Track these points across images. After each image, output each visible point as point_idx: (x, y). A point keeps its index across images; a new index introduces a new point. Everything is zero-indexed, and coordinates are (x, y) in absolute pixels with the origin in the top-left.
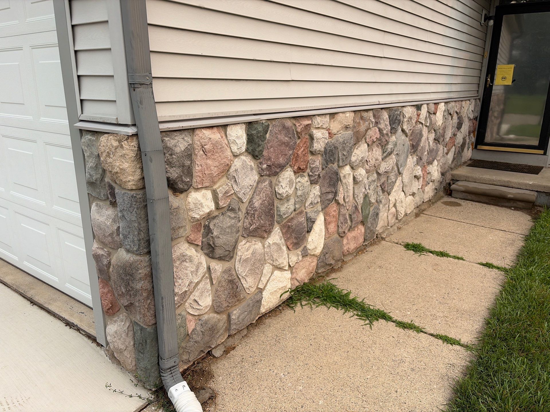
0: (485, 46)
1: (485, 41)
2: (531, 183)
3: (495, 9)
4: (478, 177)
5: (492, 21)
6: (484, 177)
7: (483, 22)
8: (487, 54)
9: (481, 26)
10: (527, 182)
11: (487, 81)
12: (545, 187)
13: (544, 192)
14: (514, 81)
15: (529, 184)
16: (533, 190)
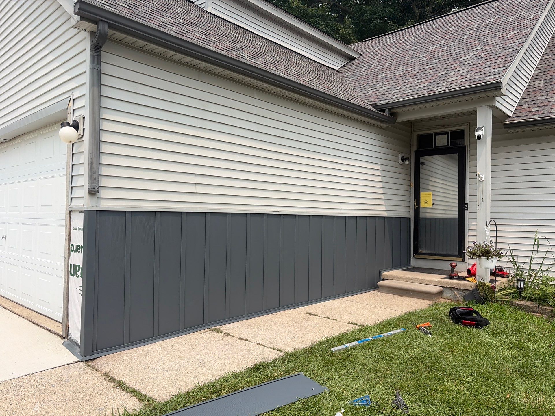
0: (411, 179)
1: (410, 176)
2: (437, 280)
3: (414, 153)
4: (401, 277)
5: (407, 161)
6: (405, 276)
7: (400, 161)
8: (413, 185)
9: (400, 165)
10: (435, 279)
11: (414, 204)
12: (447, 283)
13: (446, 287)
14: (433, 204)
15: (435, 281)
16: (439, 286)
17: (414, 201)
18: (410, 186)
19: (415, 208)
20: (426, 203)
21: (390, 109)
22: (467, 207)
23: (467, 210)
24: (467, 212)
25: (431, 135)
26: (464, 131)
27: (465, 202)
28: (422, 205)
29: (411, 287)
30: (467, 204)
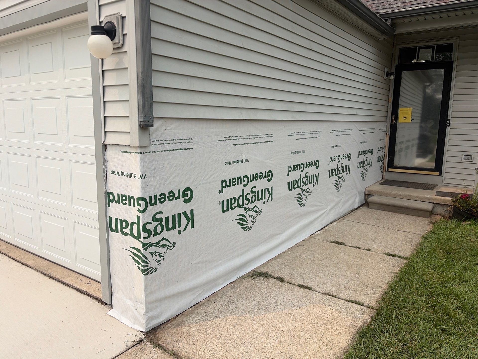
0: (390, 94)
1: (389, 91)
2: (428, 197)
3: (395, 67)
4: (388, 192)
5: (392, 76)
7: (385, 77)
8: (391, 100)
9: (384, 80)
12: (439, 200)
13: (438, 203)
14: (413, 119)
15: (426, 198)
16: (430, 202)
18: (388, 101)
19: (393, 123)
20: (405, 118)
21: (392, 19)
22: (449, 123)
23: (449, 126)
24: (448, 128)
25: (415, 49)
26: (452, 45)
27: (447, 118)
28: (401, 120)
29: (405, 204)
30: (449, 120)
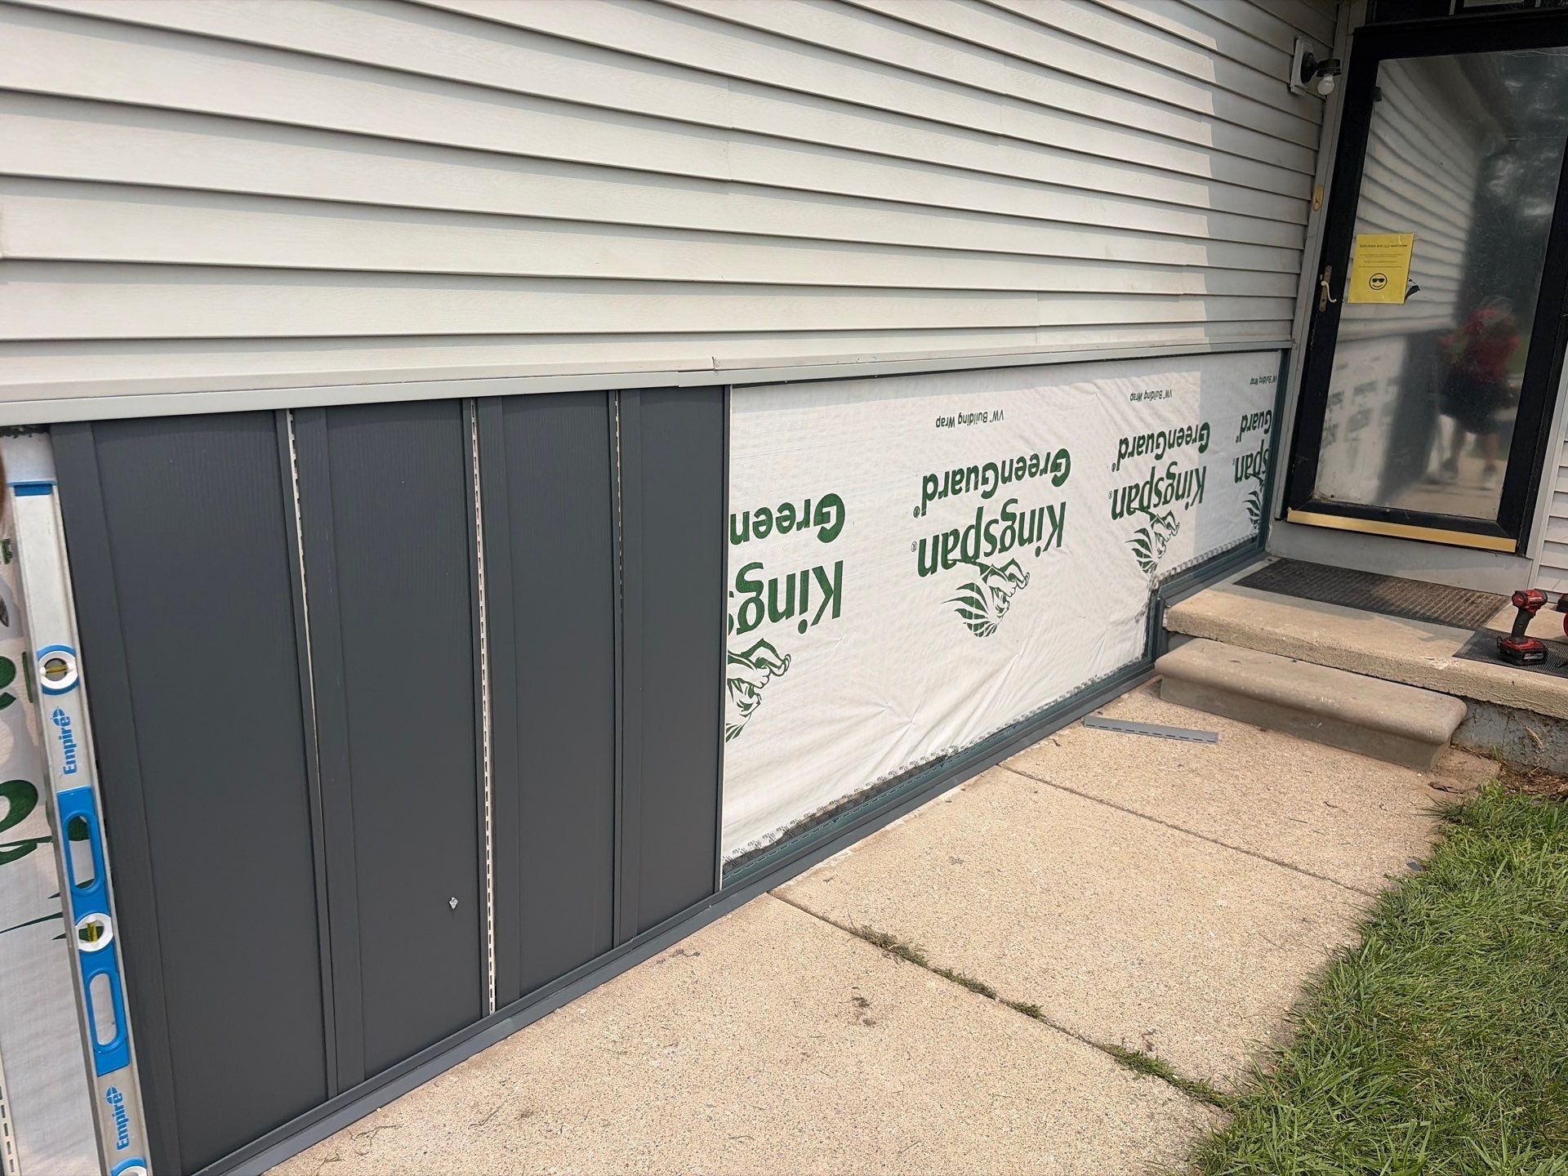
0: (1316, 169)
1: (1316, 152)
3: (1352, 38)
7: (1296, 81)
8: (1322, 198)
11: (1319, 288)
14: (1416, 290)
16: (1450, 694)
17: (1321, 271)
18: (1310, 202)
19: (1323, 305)
20: (1378, 284)
28: (1358, 290)
